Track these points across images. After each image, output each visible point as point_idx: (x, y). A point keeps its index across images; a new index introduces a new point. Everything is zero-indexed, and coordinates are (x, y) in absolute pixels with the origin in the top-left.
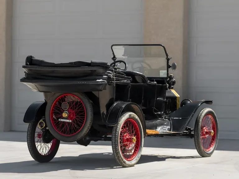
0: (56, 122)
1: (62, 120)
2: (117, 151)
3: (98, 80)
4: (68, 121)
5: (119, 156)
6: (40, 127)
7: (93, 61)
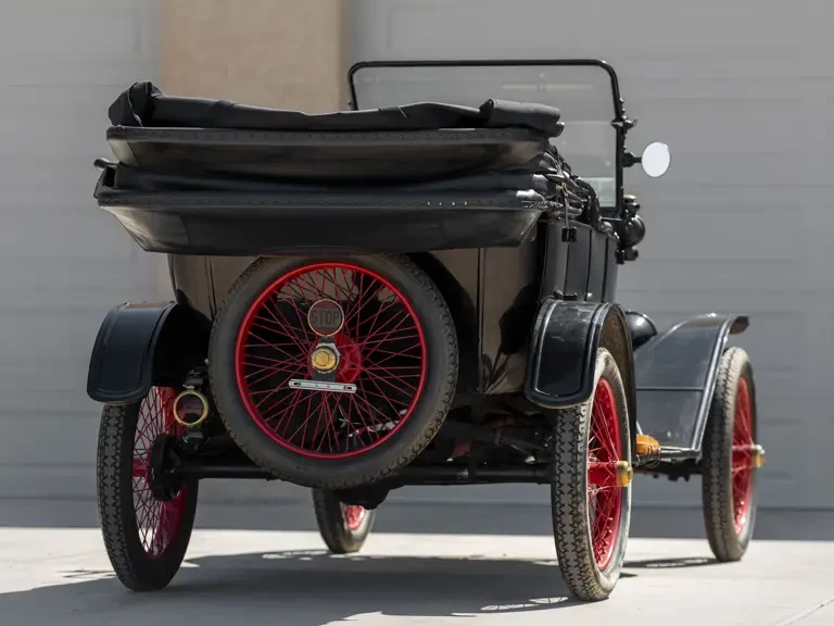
0: (264, 396)
1: (306, 384)
2: (579, 523)
3: (520, 193)
4: (339, 387)
5: (583, 550)
6: (180, 421)
7: (499, 103)
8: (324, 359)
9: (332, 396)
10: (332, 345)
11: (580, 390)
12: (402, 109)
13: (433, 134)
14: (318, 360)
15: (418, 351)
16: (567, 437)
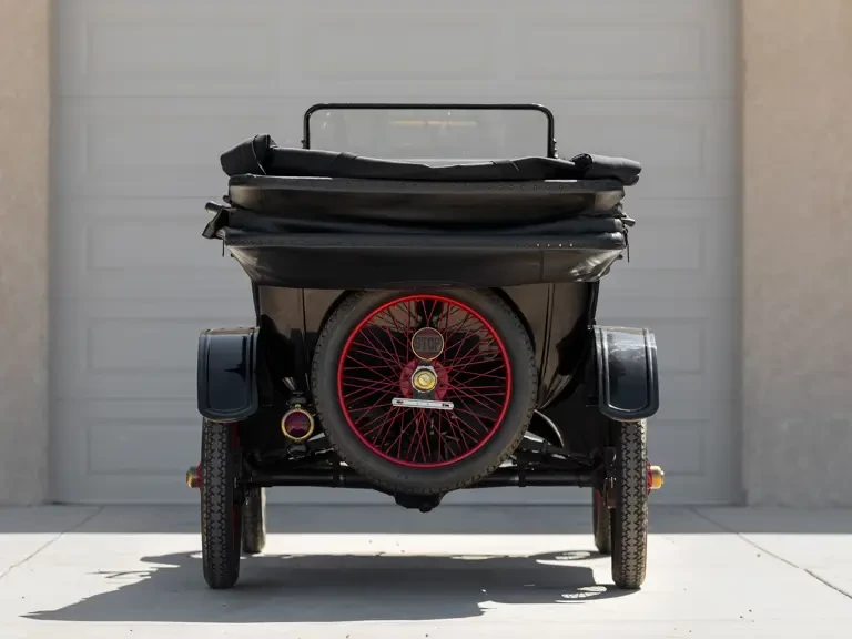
1: (409, 404)
4: (437, 405)
6: (286, 433)
7: (596, 158)
8: (425, 380)
9: (434, 413)
10: (431, 368)
11: (647, 406)
12: (515, 162)
13: (538, 184)
14: (421, 381)
15: (503, 372)
16: (632, 446)
